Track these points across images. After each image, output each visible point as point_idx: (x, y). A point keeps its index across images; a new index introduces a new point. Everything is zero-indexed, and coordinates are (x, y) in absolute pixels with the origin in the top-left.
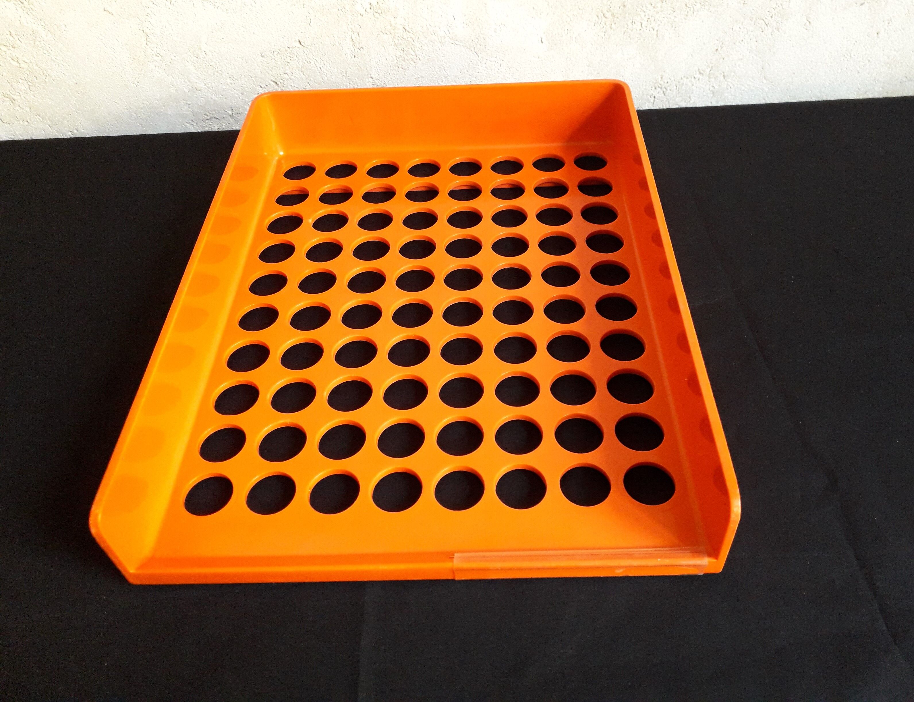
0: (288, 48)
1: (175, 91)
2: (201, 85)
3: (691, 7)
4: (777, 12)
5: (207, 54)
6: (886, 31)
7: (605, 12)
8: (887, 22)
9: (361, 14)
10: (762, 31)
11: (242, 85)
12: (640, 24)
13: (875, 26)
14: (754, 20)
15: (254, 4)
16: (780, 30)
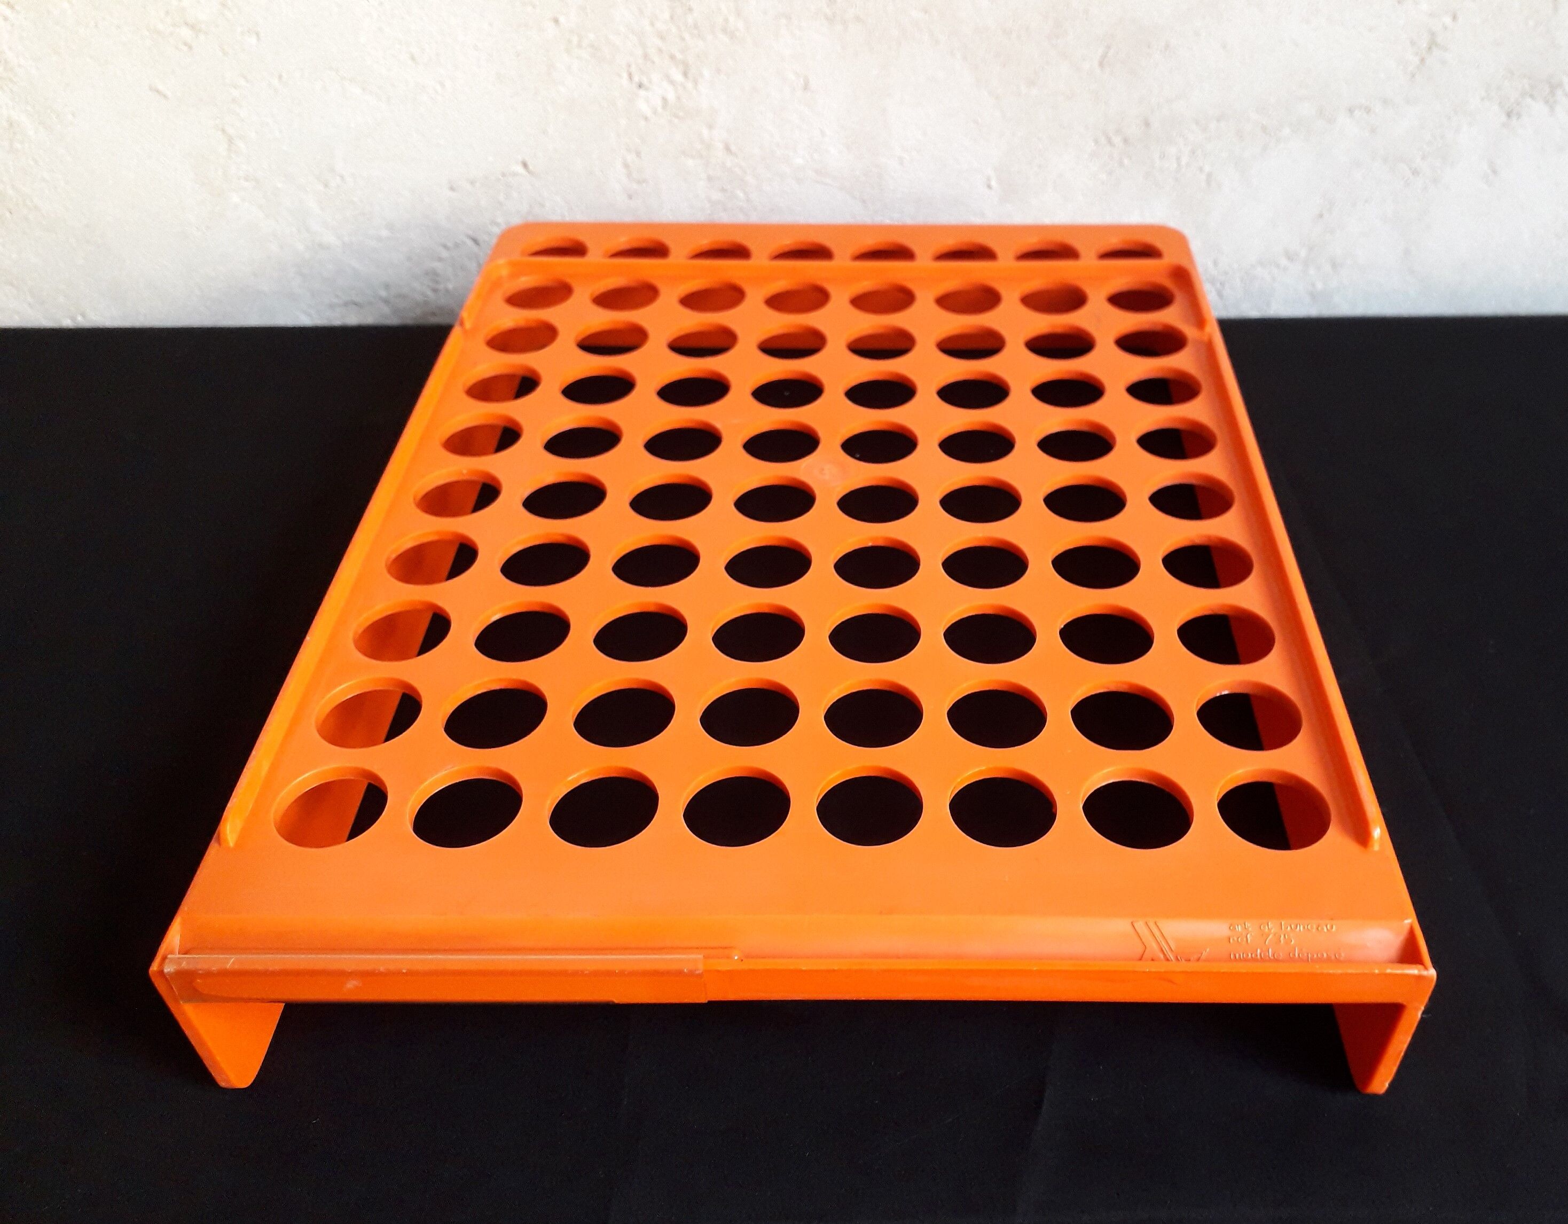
0: (502, 175)
1: (278, 249)
5: (345, 179)
11: (409, 243)
14: (1391, 162)
15: (440, 89)
16: (1439, 184)
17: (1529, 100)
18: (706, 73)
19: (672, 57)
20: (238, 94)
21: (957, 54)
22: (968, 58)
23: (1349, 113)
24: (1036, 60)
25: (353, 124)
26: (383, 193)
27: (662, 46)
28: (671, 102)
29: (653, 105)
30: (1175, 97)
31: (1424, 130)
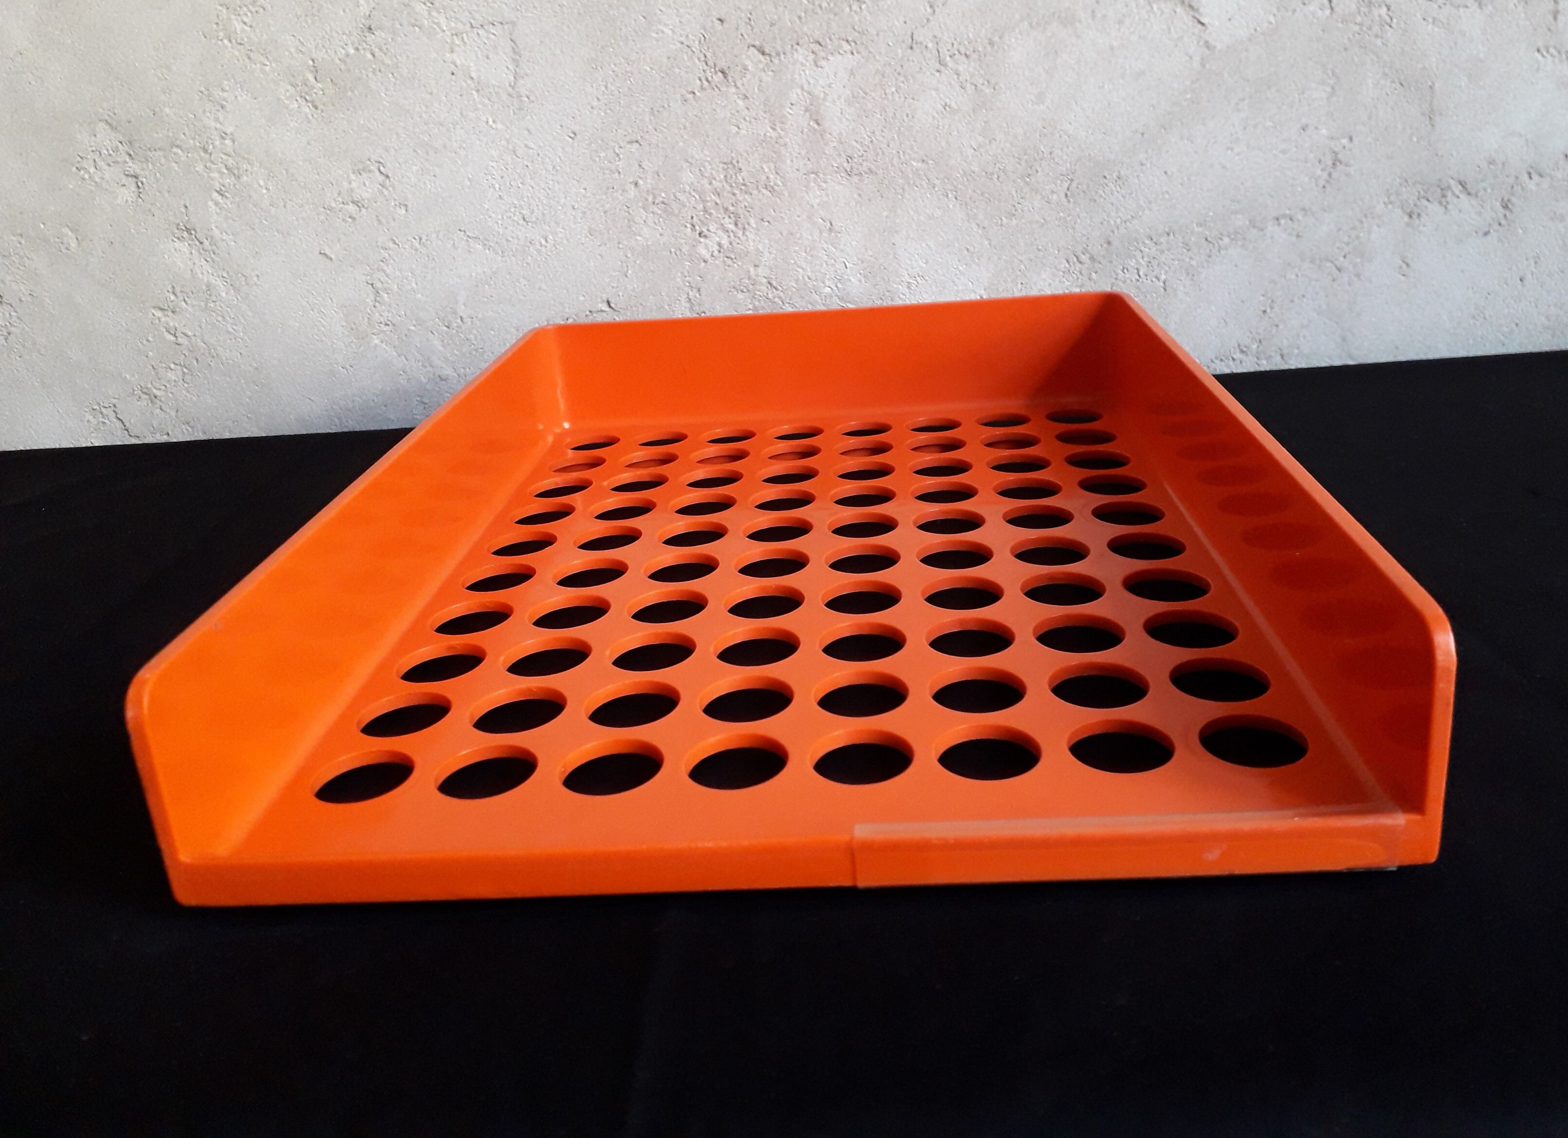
0: (590, 312)
1: (406, 381)
2: (448, 371)
3: (1215, 242)
4: (1353, 249)
5: (465, 320)
6: (1534, 275)
7: (1079, 253)
8: (1532, 261)
9: (704, 261)
10: (1332, 279)
12: (1135, 272)
13: (1514, 268)
14: (1318, 261)
15: (544, 242)
16: (1362, 278)
17: (1425, 202)
18: (752, 221)
19: (726, 210)
20: (387, 255)
21: (950, 195)
22: (959, 198)
23: (1276, 222)
24: (1013, 196)
25: (474, 274)
26: (494, 331)
27: (718, 201)
28: (725, 247)
29: (711, 250)
30: (1129, 217)
31: (1341, 232)
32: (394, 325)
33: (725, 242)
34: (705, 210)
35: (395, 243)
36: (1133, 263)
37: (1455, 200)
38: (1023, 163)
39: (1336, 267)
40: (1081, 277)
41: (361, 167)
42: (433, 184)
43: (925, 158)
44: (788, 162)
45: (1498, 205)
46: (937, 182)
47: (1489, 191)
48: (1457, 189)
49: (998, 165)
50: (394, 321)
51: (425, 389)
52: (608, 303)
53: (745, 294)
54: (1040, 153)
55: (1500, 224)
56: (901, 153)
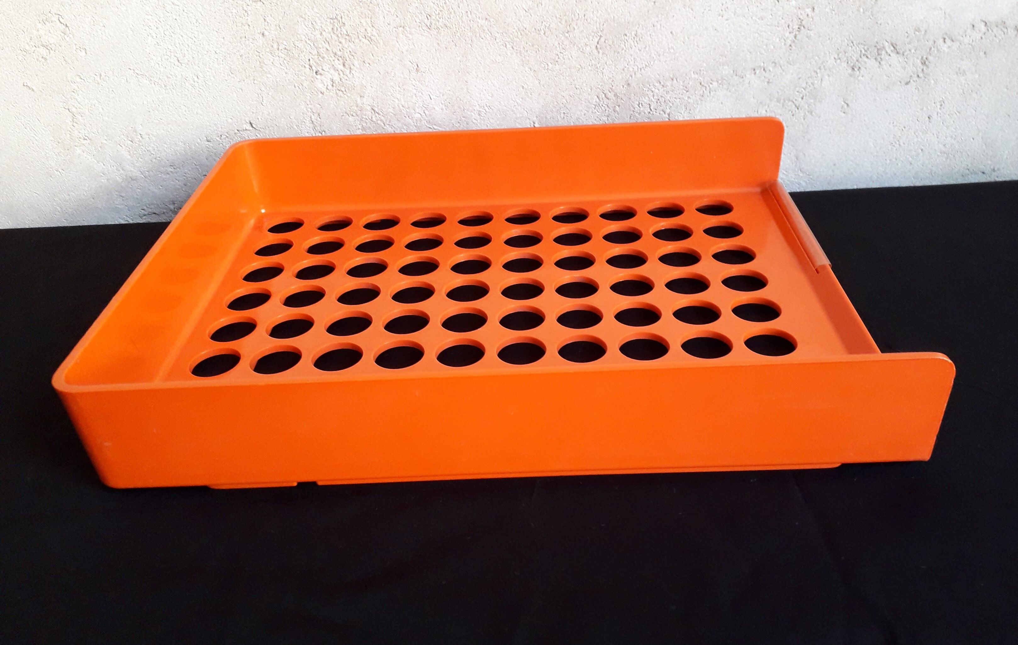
0: (238, 130)
1: (106, 181)
2: (136, 174)
3: (707, 86)
4: (808, 92)
5: (143, 136)
6: (939, 115)
7: (606, 92)
8: (938, 104)
9: (321, 92)
10: (792, 114)
11: (185, 175)
12: (648, 106)
13: (925, 109)
14: (782, 101)
15: (196, 79)
16: (813, 114)
17: (865, 59)
18: (356, 63)
19: (335, 54)
20: (76, 87)
21: (508, 46)
22: (514, 48)
23: (753, 72)
24: (556, 47)
25: (145, 103)
26: (167, 145)
27: (328, 48)
28: (337, 82)
29: (326, 85)
30: (644, 66)
31: (801, 80)
32: (90, 139)
33: (336, 78)
34: (319, 54)
35: (81, 78)
36: (646, 100)
37: (887, 57)
38: (563, 22)
39: (796, 106)
40: (607, 109)
41: (45, 18)
42: (103, 33)
43: (488, 17)
44: (381, 17)
45: (919, 62)
46: (497, 35)
47: (913, 51)
48: (889, 49)
49: (544, 23)
50: (90, 137)
51: (122, 187)
52: (251, 123)
53: (355, 117)
54: (577, 15)
55: (918, 76)
56: (469, 13)
